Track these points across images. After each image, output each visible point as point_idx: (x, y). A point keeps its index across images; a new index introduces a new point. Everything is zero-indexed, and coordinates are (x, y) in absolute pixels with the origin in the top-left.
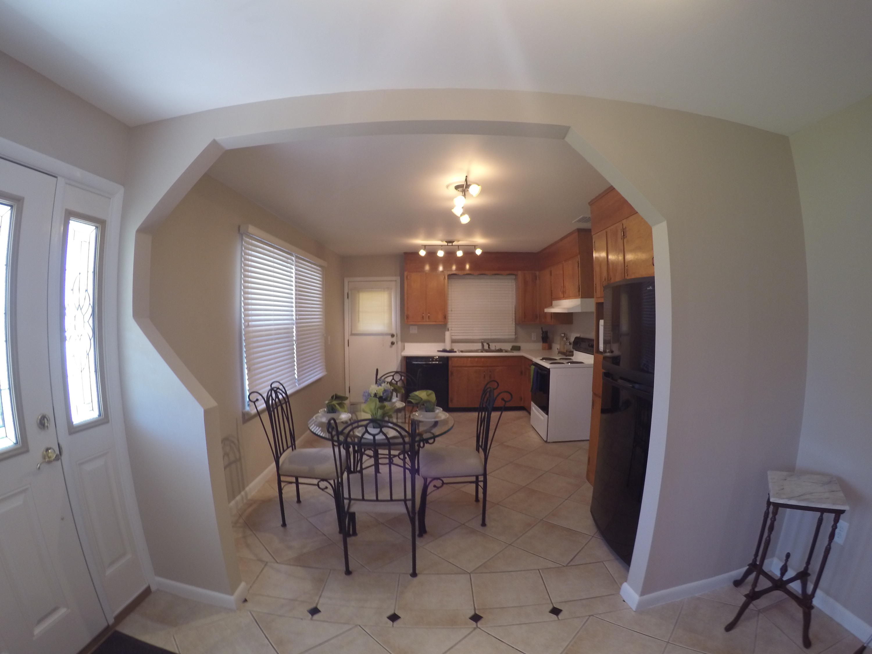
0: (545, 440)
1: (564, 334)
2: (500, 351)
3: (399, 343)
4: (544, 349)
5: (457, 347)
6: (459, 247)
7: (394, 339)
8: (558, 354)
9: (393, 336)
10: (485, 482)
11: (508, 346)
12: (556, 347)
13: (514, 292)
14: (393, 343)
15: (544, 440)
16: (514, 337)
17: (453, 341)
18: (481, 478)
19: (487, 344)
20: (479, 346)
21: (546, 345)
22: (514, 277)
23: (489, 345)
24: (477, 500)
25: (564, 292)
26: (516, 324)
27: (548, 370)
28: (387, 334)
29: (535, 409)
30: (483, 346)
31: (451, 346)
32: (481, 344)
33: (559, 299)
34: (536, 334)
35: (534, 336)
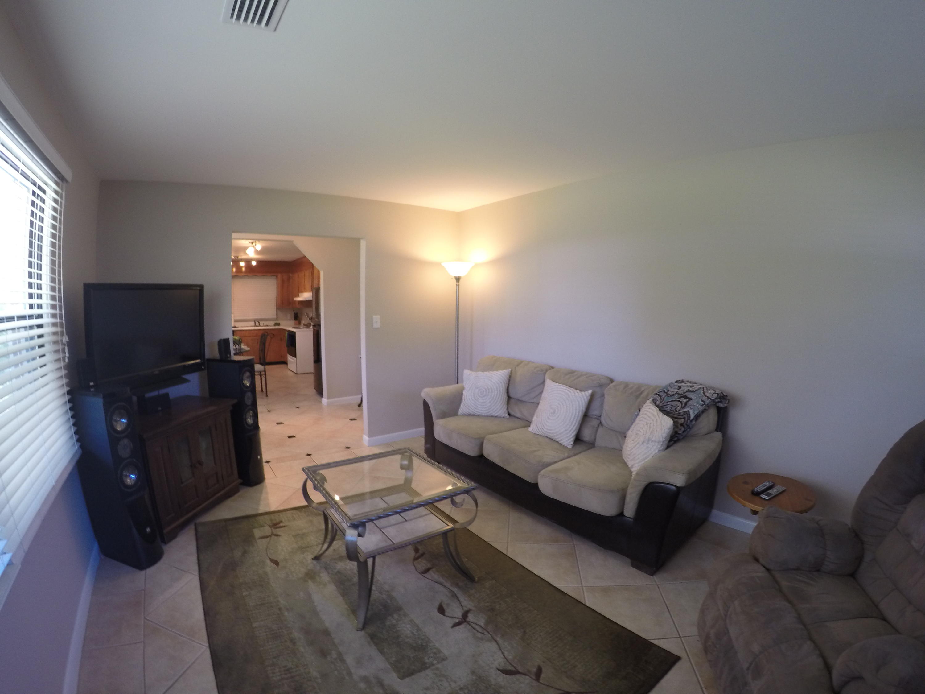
0: (296, 372)
1: (307, 314)
2: (267, 326)
4: (295, 324)
5: (237, 324)
6: (242, 260)
10: (265, 374)
11: (272, 323)
12: (303, 322)
13: (276, 286)
15: (294, 373)
16: (275, 317)
17: (237, 321)
18: (263, 373)
19: (258, 322)
20: (253, 323)
21: (297, 322)
22: (275, 277)
23: (259, 323)
24: (262, 391)
25: (305, 289)
26: (277, 309)
27: (295, 333)
29: (290, 358)
30: (255, 323)
31: (235, 324)
32: (254, 323)
33: (302, 292)
34: (290, 315)
35: (289, 316)
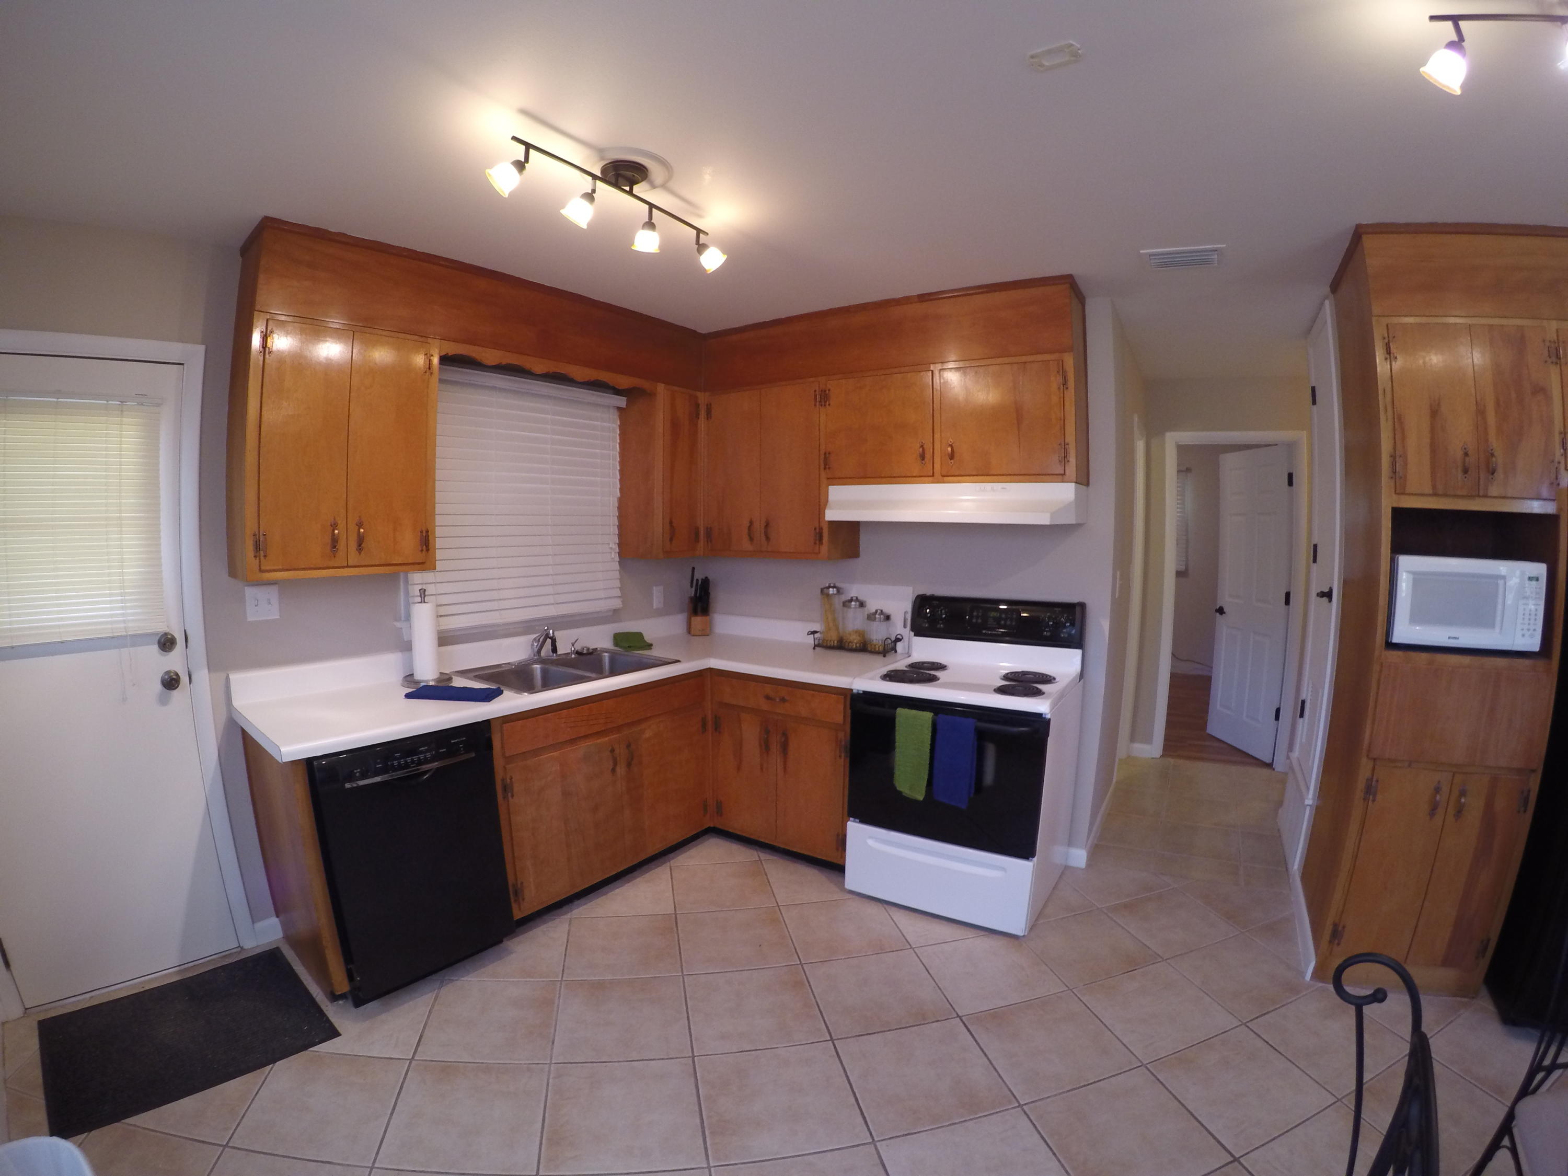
3: (202, 676)
7: (174, 661)
8: (814, 648)
9: (167, 643)
14: (171, 682)
17: (445, 639)
28: (136, 640)
31: (440, 659)
